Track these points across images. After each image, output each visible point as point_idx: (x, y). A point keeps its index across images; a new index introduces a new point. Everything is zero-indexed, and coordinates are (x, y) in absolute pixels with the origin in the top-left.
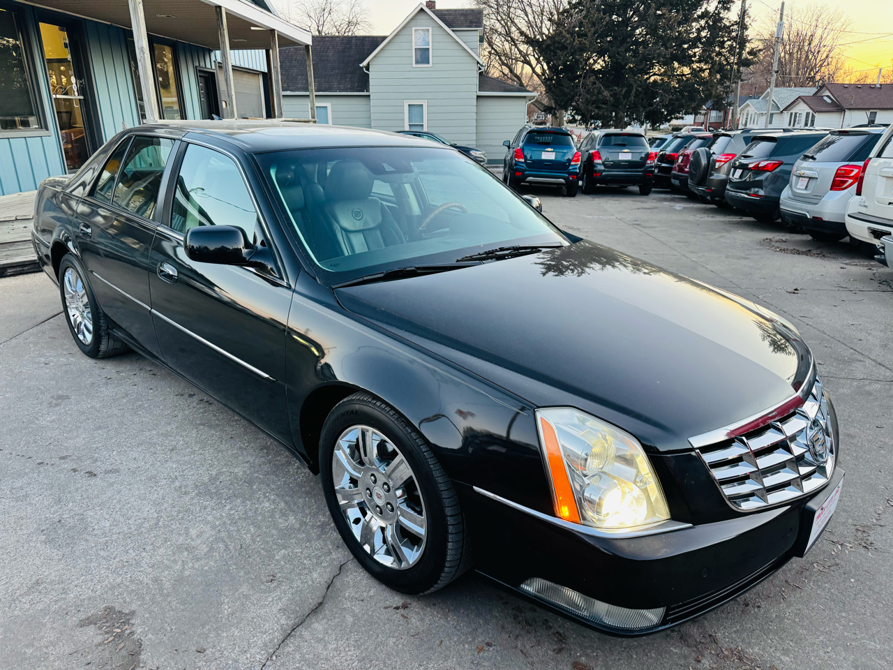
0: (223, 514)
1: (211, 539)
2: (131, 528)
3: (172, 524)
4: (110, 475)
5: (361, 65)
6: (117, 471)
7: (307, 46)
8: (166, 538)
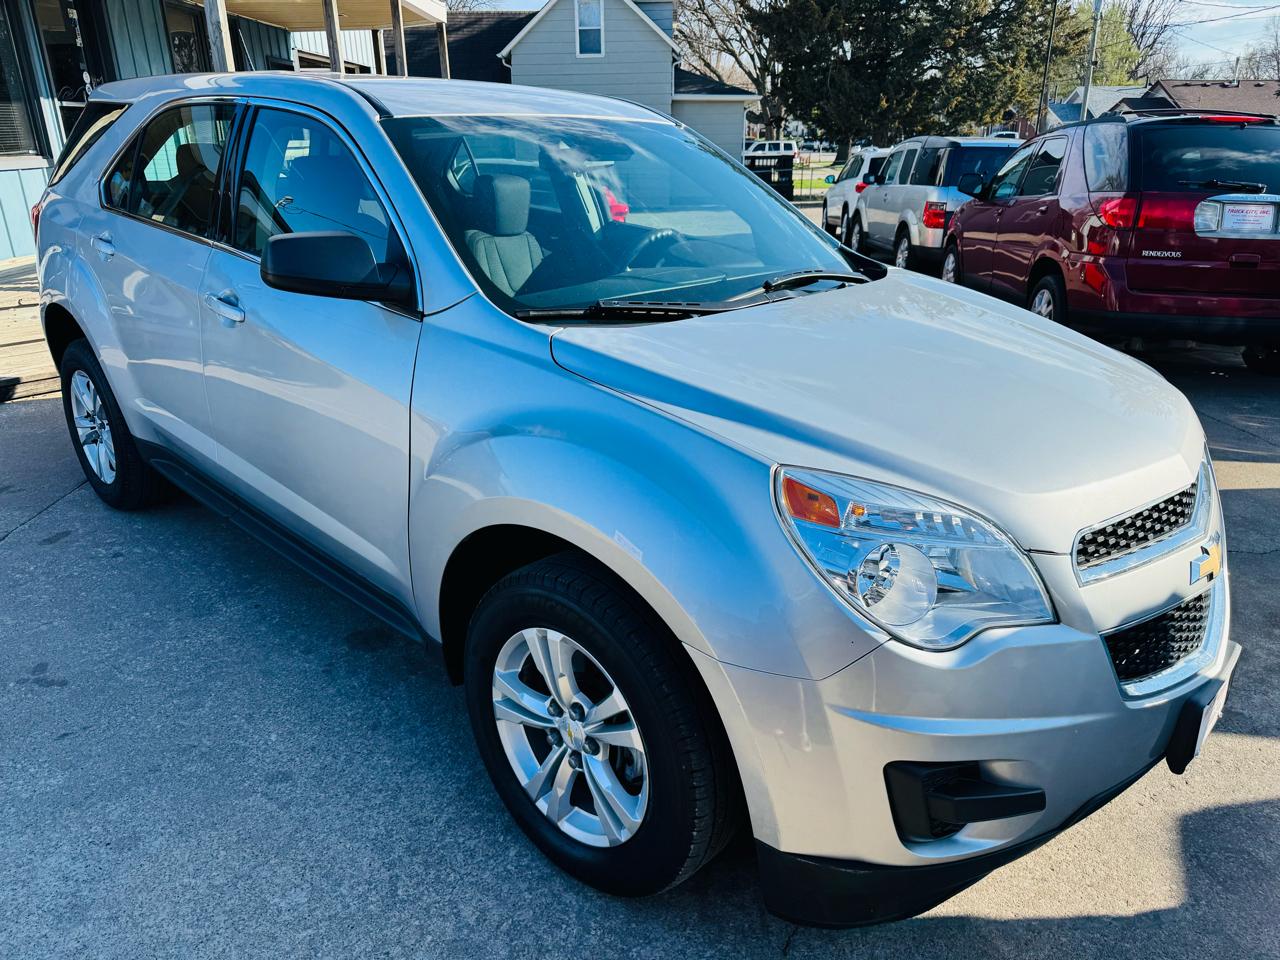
0: (509, 867)
1: (505, 926)
2: (349, 906)
3: (422, 894)
4: (278, 786)
5: (499, 55)
6: (286, 777)
7: (440, 25)
8: (421, 927)
